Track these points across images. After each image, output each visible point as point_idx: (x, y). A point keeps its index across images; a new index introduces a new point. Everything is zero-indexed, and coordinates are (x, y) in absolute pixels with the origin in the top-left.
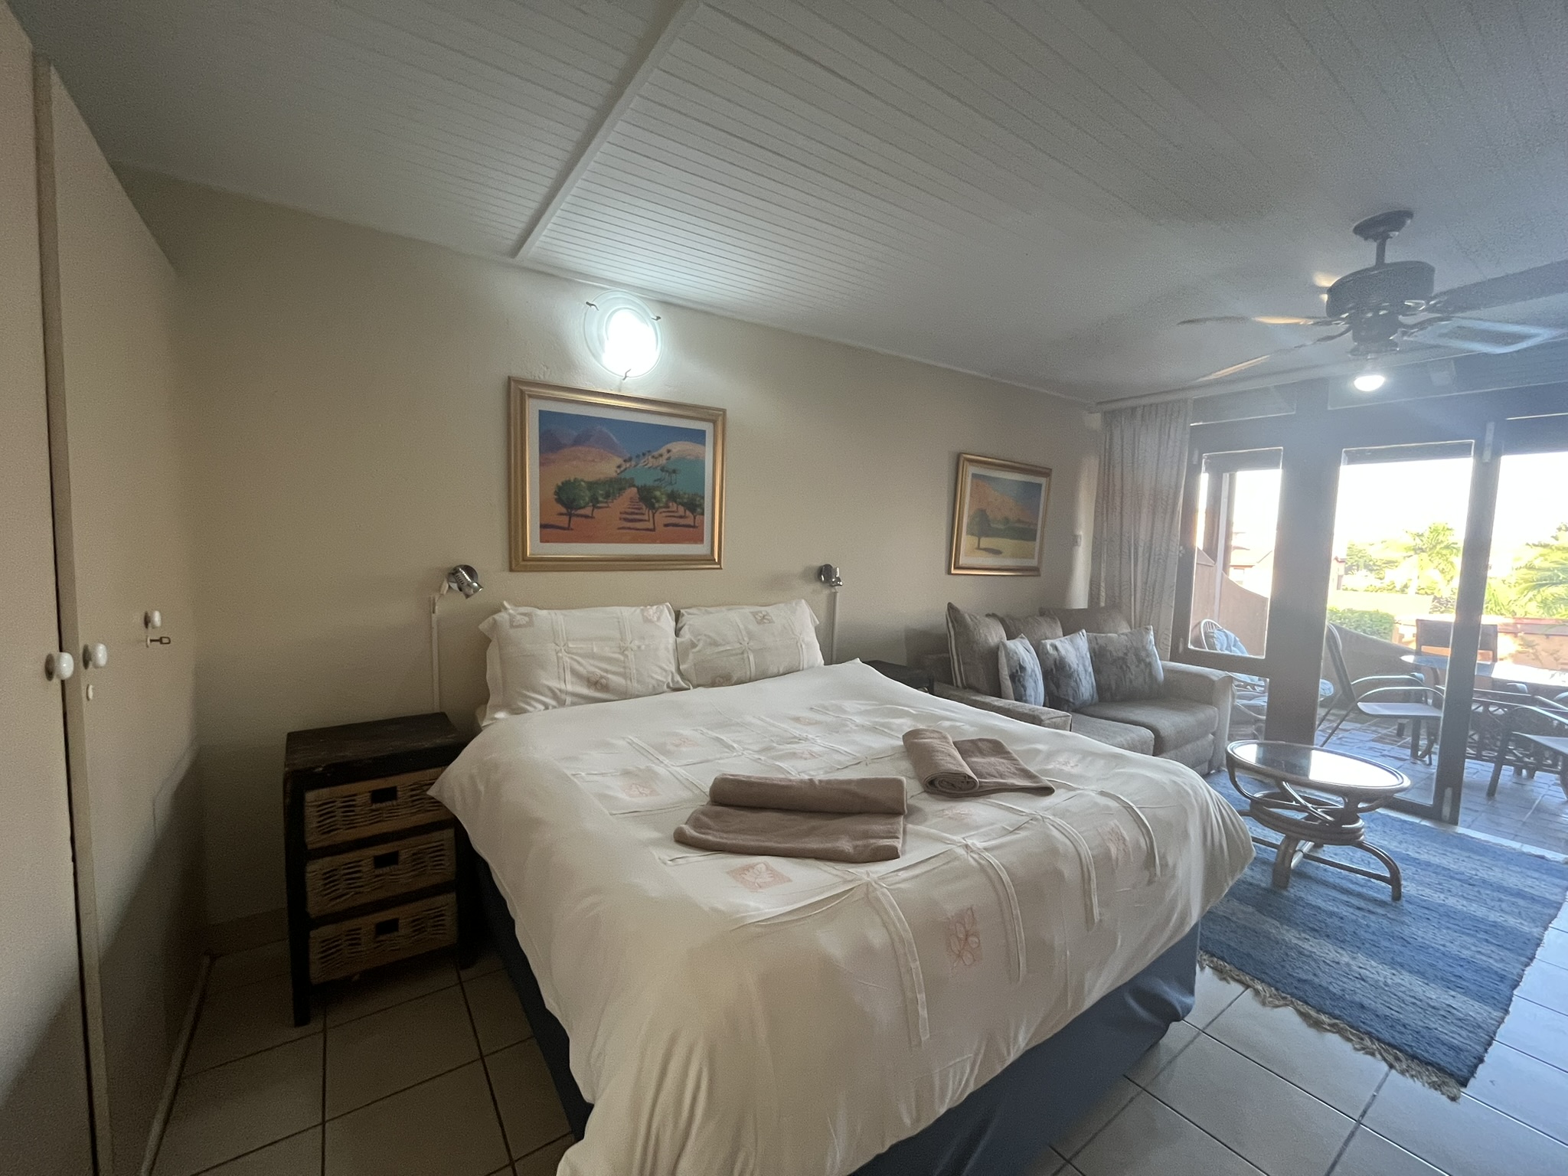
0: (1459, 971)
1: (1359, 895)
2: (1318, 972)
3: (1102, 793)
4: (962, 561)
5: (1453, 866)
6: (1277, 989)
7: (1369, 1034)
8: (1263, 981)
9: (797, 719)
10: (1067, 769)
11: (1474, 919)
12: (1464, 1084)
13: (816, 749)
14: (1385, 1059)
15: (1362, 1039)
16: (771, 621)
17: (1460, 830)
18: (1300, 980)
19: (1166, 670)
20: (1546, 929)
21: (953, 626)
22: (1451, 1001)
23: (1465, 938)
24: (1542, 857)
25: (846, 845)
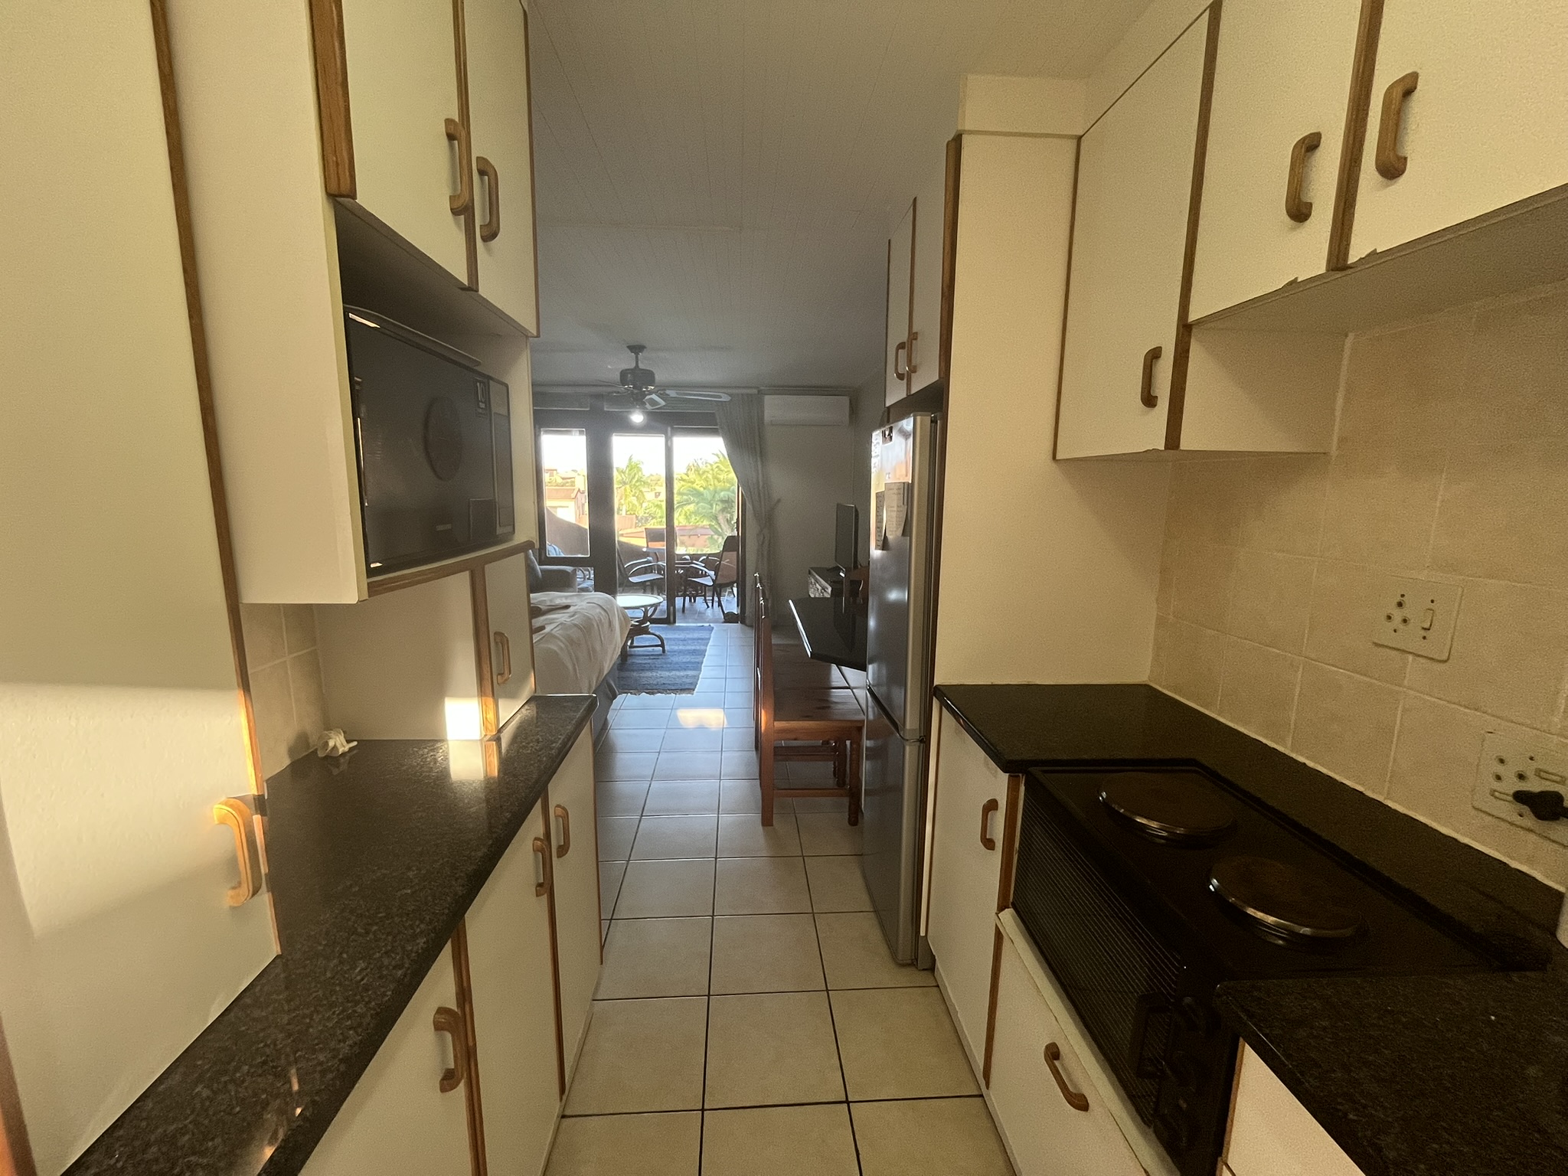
0: (687, 665)
2: (647, 680)
5: (678, 636)
6: (639, 690)
7: (668, 689)
8: (632, 689)
11: (686, 650)
12: (694, 690)
14: (674, 693)
15: (666, 691)
17: (677, 624)
18: (642, 685)
19: (542, 571)
20: (706, 647)
22: (687, 673)
23: (687, 656)
24: (704, 626)
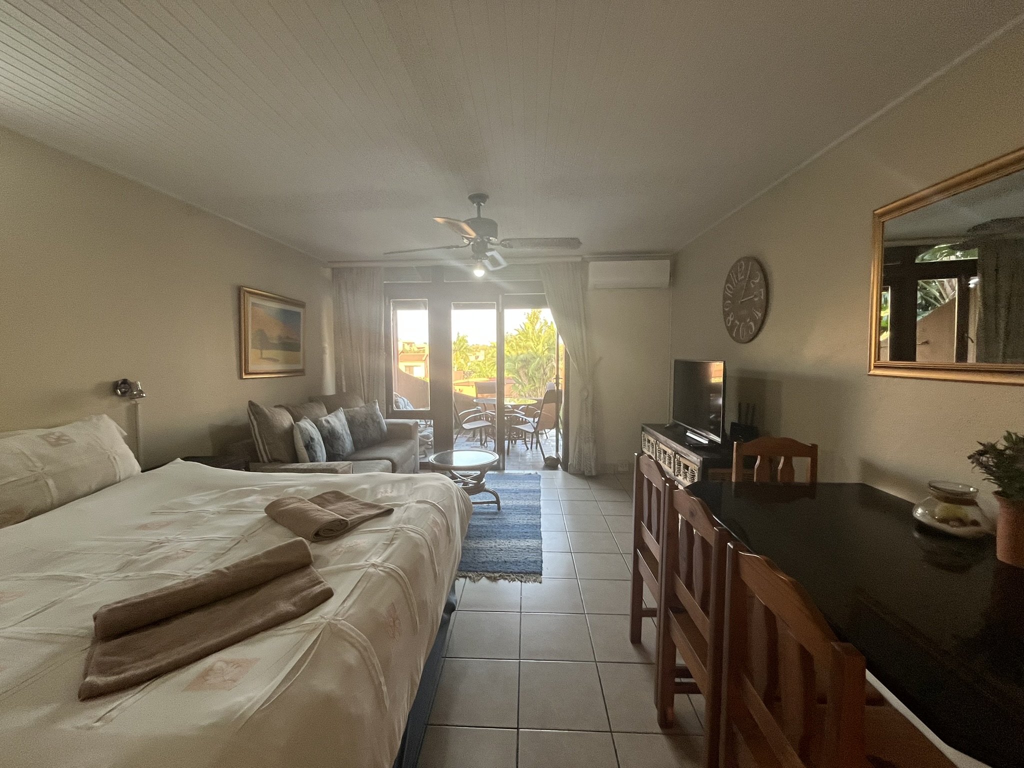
0: (525, 530)
1: (488, 513)
2: (488, 555)
3: (418, 502)
4: (251, 368)
5: (510, 488)
6: (477, 572)
7: (511, 572)
8: (470, 571)
9: (144, 527)
10: (389, 494)
11: (522, 507)
12: (541, 575)
13: (187, 545)
14: (519, 580)
15: (510, 576)
16: (70, 441)
17: (506, 472)
18: (483, 563)
20: (540, 501)
21: (256, 419)
22: (528, 544)
23: (523, 516)
24: (530, 474)
25: (285, 607)
